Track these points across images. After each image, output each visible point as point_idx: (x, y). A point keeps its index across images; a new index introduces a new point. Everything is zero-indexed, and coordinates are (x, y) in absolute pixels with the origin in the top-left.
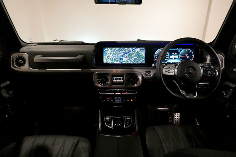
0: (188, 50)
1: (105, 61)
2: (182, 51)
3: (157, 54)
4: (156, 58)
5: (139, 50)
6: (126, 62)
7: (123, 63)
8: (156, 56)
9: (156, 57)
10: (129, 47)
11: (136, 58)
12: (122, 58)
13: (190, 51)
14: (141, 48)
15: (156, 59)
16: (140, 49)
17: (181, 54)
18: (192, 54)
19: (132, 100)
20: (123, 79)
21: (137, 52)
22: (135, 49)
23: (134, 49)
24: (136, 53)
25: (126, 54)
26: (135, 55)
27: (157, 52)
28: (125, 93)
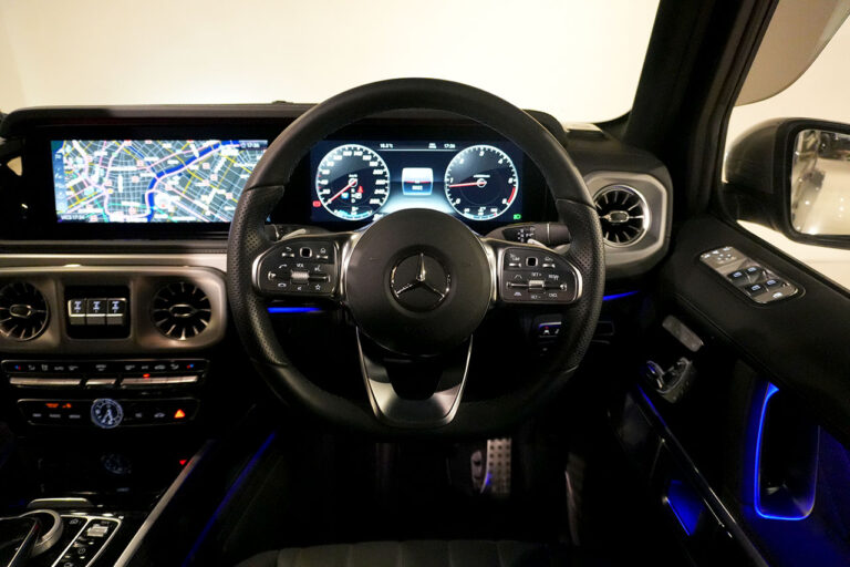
0: (488, 152)
1: (64, 210)
2: (458, 156)
3: (326, 172)
4: (327, 192)
5: (236, 153)
6: (175, 215)
7: (158, 218)
8: (325, 182)
9: (323, 187)
10: (184, 138)
11: (223, 192)
12: (151, 196)
13: (499, 157)
14: (243, 143)
15: (326, 197)
16: (240, 149)
17: (452, 175)
18: (511, 175)
19: (179, 414)
20: (123, 308)
21: (227, 163)
22: (216, 146)
23: (209, 150)
24: (223, 168)
25: (169, 171)
26: (214, 177)
27: (331, 164)
28: (141, 376)
